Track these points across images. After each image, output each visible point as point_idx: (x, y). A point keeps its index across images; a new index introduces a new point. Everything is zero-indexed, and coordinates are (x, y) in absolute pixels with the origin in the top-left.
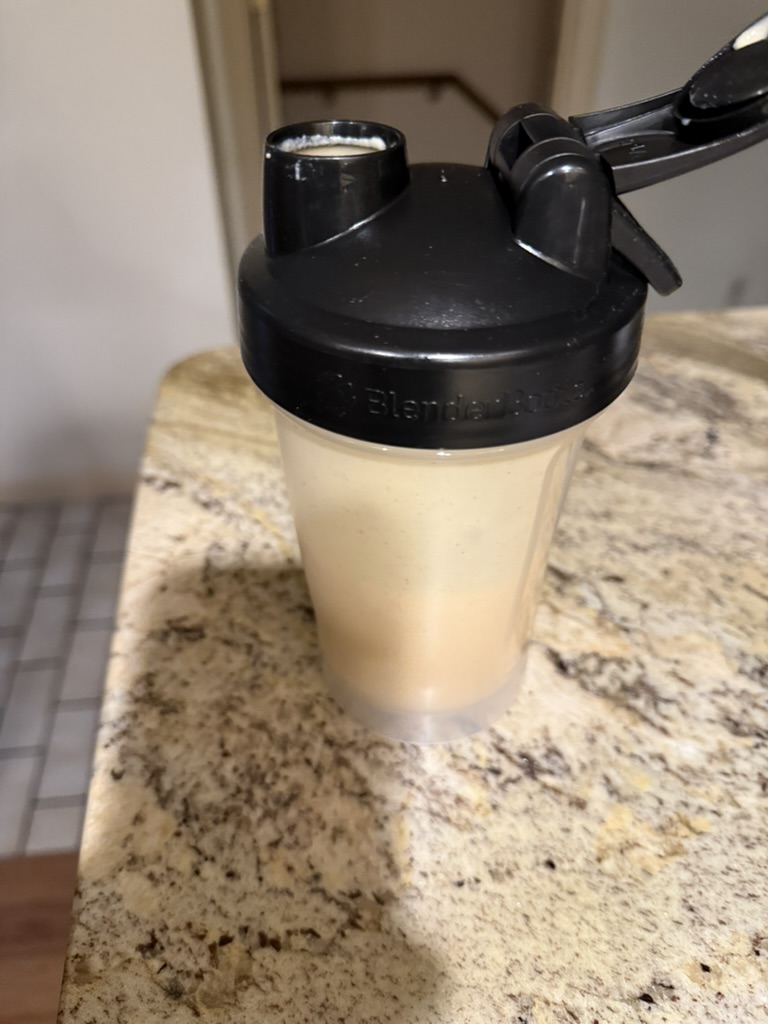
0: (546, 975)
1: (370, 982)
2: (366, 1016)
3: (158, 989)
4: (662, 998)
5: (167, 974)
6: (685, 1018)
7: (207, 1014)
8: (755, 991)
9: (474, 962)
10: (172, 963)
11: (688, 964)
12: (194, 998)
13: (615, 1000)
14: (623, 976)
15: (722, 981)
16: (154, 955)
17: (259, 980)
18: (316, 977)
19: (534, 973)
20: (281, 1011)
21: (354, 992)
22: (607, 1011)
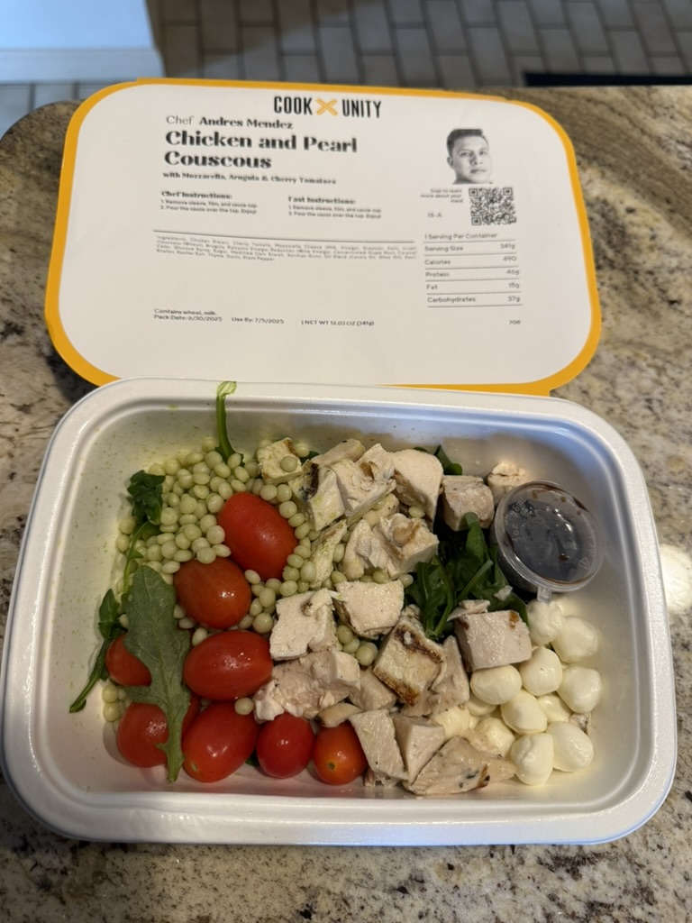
0: (331, 872)
1: (196, 876)
2: (193, 904)
3: (32, 884)
4: (414, 890)
5: (38, 871)
6: (428, 904)
7: (71, 903)
8: (483, 884)
9: (278, 861)
10: (42, 862)
11: (439, 864)
12: (61, 890)
13: (379, 890)
14: (388, 873)
15: (462, 875)
16: (27, 856)
17: (110, 875)
18: (155, 873)
19: (322, 870)
20: (128, 899)
21: (184, 885)
22: (371, 899)
